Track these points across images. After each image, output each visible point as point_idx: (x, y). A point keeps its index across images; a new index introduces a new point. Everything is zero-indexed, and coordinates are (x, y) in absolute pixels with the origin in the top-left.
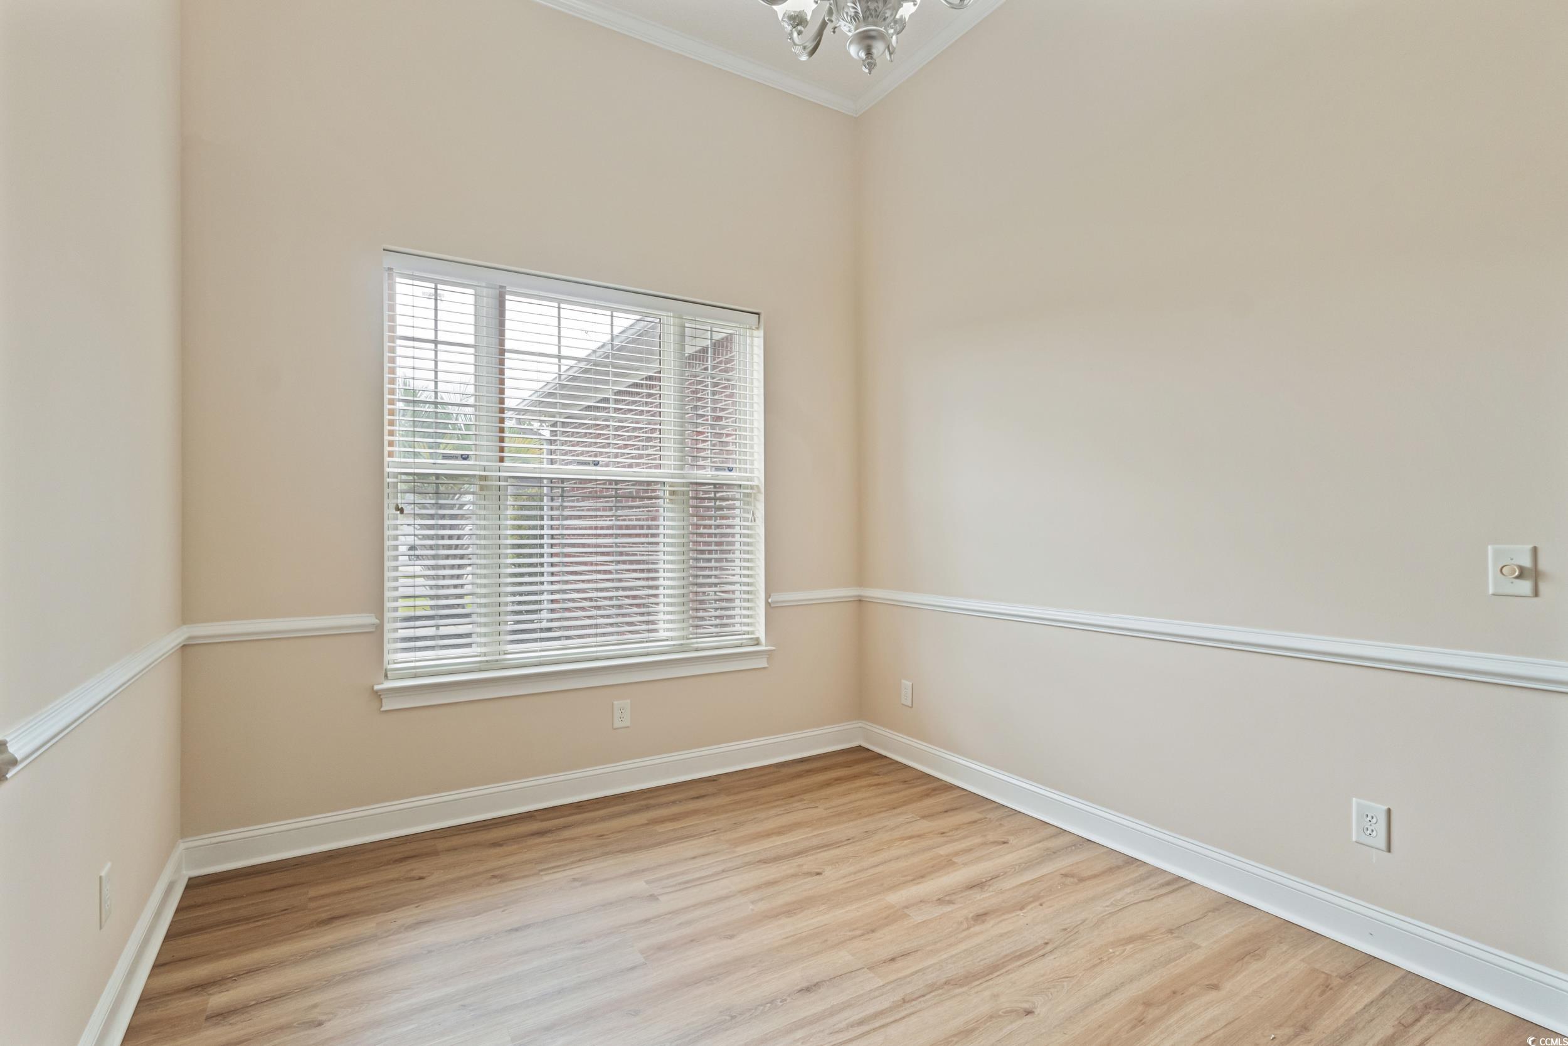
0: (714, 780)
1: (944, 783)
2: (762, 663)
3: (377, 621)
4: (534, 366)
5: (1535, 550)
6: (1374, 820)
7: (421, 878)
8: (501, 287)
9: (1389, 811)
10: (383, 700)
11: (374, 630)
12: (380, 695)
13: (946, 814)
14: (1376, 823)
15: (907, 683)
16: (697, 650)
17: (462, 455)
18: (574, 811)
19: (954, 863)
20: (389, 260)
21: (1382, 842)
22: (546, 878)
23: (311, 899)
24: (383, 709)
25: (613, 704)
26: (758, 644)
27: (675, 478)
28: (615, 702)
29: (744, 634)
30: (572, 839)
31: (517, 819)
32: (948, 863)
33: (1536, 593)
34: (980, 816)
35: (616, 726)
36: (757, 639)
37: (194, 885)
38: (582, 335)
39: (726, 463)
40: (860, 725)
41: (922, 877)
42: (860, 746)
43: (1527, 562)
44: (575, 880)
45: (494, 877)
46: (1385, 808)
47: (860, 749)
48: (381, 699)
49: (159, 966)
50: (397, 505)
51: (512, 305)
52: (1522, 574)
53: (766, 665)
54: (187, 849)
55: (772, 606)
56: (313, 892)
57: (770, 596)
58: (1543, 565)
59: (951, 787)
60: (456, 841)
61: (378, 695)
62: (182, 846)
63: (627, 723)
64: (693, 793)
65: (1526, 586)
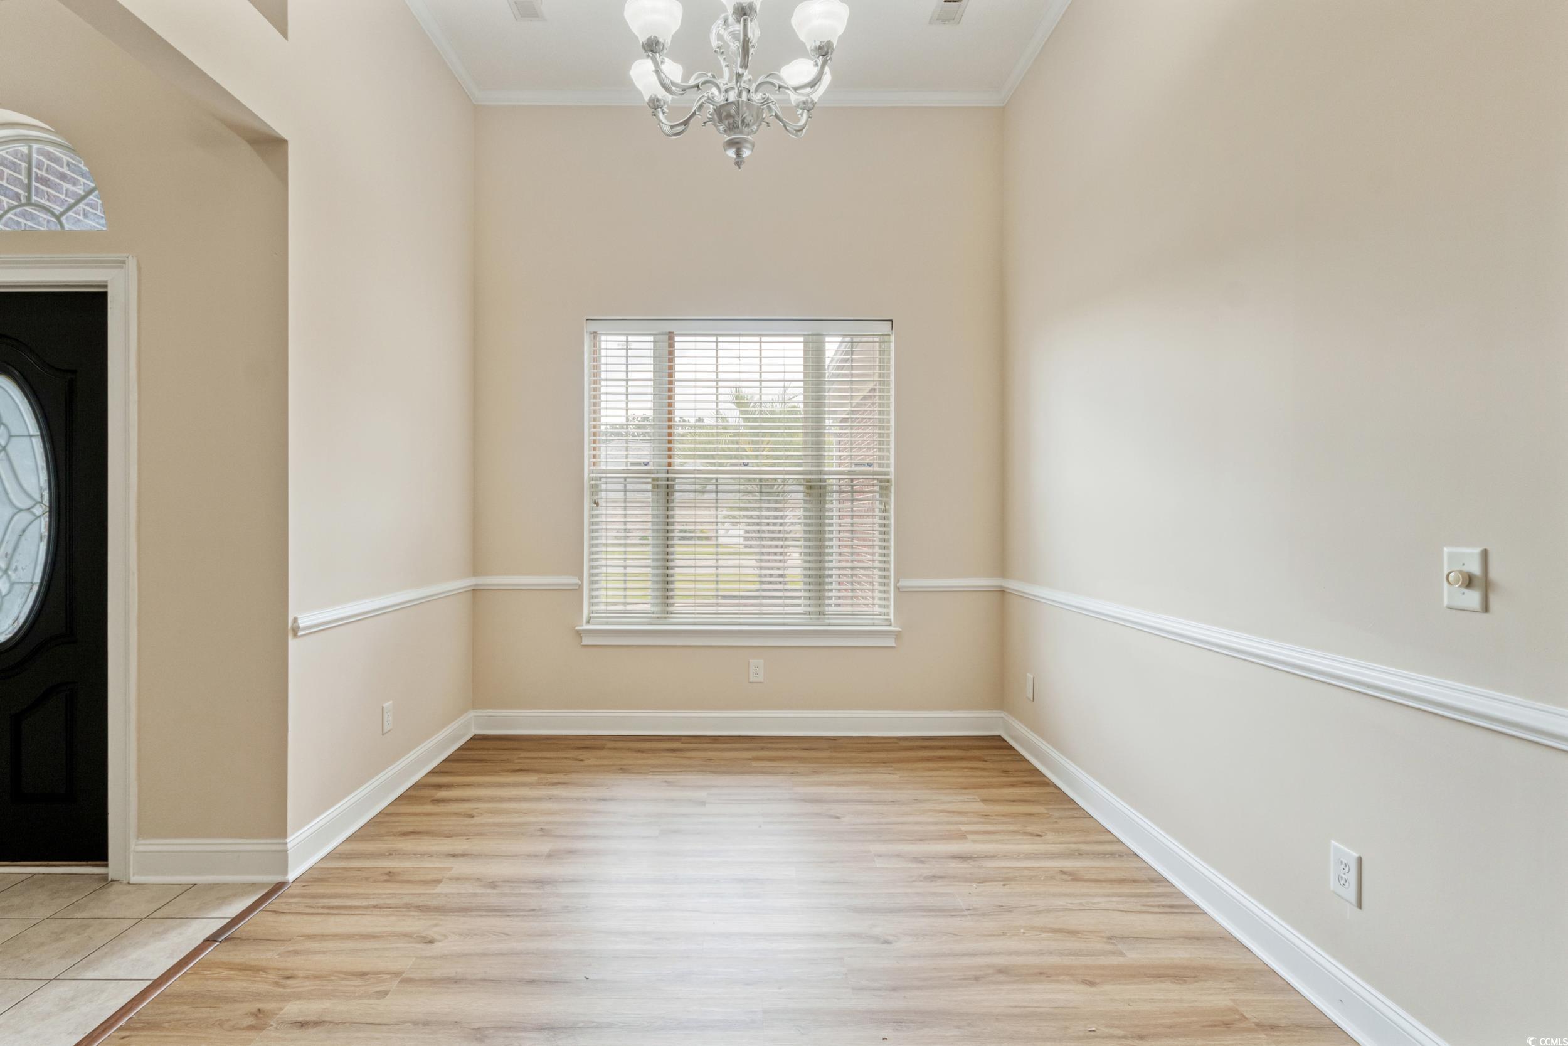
0: (835, 740)
1: (1045, 779)
2: (891, 642)
3: (580, 583)
4: (693, 390)
5: (1485, 554)
6: (1347, 869)
7: (582, 760)
8: (670, 333)
9: (1360, 860)
10: (583, 638)
11: (577, 588)
12: (580, 634)
13: (1012, 803)
14: (1348, 872)
15: (1030, 676)
16: (829, 625)
17: (644, 463)
18: (709, 741)
19: (966, 838)
20: (593, 327)
21: (1352, 896)
22: (650, 777)
23: (519, 758)
24: (583, 643)
25: (749, 662)
26: (890, 625)
27: (813, 474)
28: (751, 661)
29: (880, 615)
30: (690, 758)
31: (669, 739)
32: (962, 836)
33: (1486, 608)
34: (1046, 812)
35: (751, 680)
36: (889, 620)
37: (476, 738)
38: (736, 361)
39: (866, 459)
40: (1002, 715)
41: (921, 840)
42: (1000, 736)
43: (1475, 568)
44: (666, 781)
45: (621, 769)
46: (1356, 855)
47: (1000, 738)
48: (581, 637)
49: (432, 773)
50: (595, 501)
51: (680, 343)
52: (1469, 582)
53: (894, 645)
54: (475, 716)
55: (901, 590)
56: (523, 754)
57: (899, 581)
58: (1494, 574)
59: (1047, 783)
60: (620, 744)
61: (579, 634)
62: (472, 714)
63: (761, 678)
64: (807, 745)
65: (1473, 598)
